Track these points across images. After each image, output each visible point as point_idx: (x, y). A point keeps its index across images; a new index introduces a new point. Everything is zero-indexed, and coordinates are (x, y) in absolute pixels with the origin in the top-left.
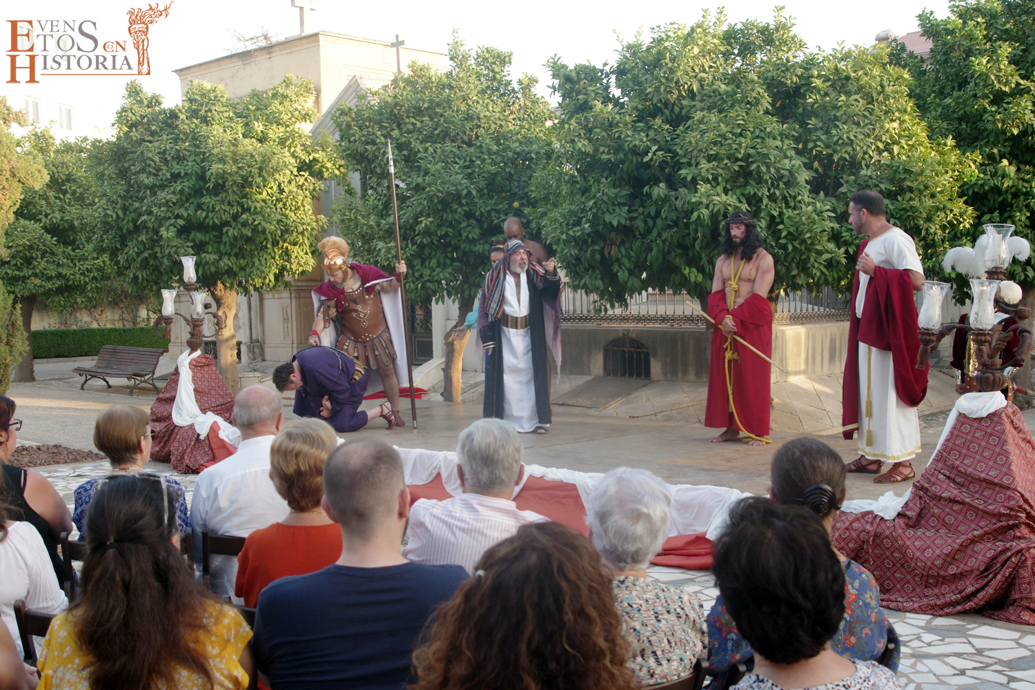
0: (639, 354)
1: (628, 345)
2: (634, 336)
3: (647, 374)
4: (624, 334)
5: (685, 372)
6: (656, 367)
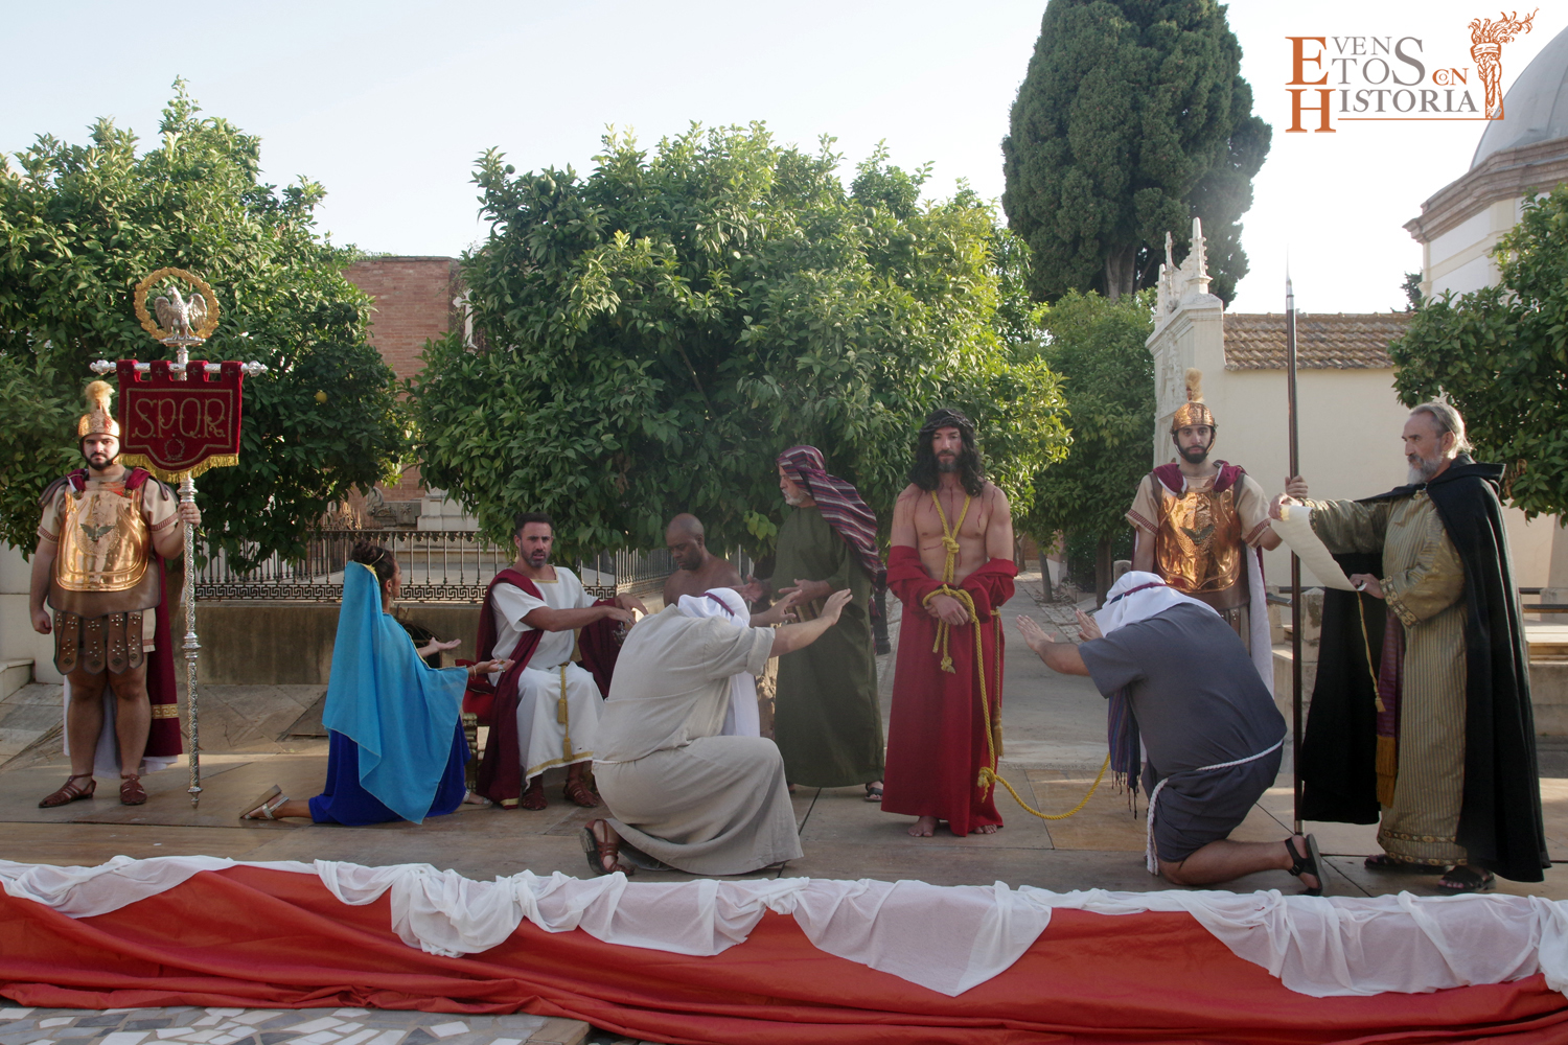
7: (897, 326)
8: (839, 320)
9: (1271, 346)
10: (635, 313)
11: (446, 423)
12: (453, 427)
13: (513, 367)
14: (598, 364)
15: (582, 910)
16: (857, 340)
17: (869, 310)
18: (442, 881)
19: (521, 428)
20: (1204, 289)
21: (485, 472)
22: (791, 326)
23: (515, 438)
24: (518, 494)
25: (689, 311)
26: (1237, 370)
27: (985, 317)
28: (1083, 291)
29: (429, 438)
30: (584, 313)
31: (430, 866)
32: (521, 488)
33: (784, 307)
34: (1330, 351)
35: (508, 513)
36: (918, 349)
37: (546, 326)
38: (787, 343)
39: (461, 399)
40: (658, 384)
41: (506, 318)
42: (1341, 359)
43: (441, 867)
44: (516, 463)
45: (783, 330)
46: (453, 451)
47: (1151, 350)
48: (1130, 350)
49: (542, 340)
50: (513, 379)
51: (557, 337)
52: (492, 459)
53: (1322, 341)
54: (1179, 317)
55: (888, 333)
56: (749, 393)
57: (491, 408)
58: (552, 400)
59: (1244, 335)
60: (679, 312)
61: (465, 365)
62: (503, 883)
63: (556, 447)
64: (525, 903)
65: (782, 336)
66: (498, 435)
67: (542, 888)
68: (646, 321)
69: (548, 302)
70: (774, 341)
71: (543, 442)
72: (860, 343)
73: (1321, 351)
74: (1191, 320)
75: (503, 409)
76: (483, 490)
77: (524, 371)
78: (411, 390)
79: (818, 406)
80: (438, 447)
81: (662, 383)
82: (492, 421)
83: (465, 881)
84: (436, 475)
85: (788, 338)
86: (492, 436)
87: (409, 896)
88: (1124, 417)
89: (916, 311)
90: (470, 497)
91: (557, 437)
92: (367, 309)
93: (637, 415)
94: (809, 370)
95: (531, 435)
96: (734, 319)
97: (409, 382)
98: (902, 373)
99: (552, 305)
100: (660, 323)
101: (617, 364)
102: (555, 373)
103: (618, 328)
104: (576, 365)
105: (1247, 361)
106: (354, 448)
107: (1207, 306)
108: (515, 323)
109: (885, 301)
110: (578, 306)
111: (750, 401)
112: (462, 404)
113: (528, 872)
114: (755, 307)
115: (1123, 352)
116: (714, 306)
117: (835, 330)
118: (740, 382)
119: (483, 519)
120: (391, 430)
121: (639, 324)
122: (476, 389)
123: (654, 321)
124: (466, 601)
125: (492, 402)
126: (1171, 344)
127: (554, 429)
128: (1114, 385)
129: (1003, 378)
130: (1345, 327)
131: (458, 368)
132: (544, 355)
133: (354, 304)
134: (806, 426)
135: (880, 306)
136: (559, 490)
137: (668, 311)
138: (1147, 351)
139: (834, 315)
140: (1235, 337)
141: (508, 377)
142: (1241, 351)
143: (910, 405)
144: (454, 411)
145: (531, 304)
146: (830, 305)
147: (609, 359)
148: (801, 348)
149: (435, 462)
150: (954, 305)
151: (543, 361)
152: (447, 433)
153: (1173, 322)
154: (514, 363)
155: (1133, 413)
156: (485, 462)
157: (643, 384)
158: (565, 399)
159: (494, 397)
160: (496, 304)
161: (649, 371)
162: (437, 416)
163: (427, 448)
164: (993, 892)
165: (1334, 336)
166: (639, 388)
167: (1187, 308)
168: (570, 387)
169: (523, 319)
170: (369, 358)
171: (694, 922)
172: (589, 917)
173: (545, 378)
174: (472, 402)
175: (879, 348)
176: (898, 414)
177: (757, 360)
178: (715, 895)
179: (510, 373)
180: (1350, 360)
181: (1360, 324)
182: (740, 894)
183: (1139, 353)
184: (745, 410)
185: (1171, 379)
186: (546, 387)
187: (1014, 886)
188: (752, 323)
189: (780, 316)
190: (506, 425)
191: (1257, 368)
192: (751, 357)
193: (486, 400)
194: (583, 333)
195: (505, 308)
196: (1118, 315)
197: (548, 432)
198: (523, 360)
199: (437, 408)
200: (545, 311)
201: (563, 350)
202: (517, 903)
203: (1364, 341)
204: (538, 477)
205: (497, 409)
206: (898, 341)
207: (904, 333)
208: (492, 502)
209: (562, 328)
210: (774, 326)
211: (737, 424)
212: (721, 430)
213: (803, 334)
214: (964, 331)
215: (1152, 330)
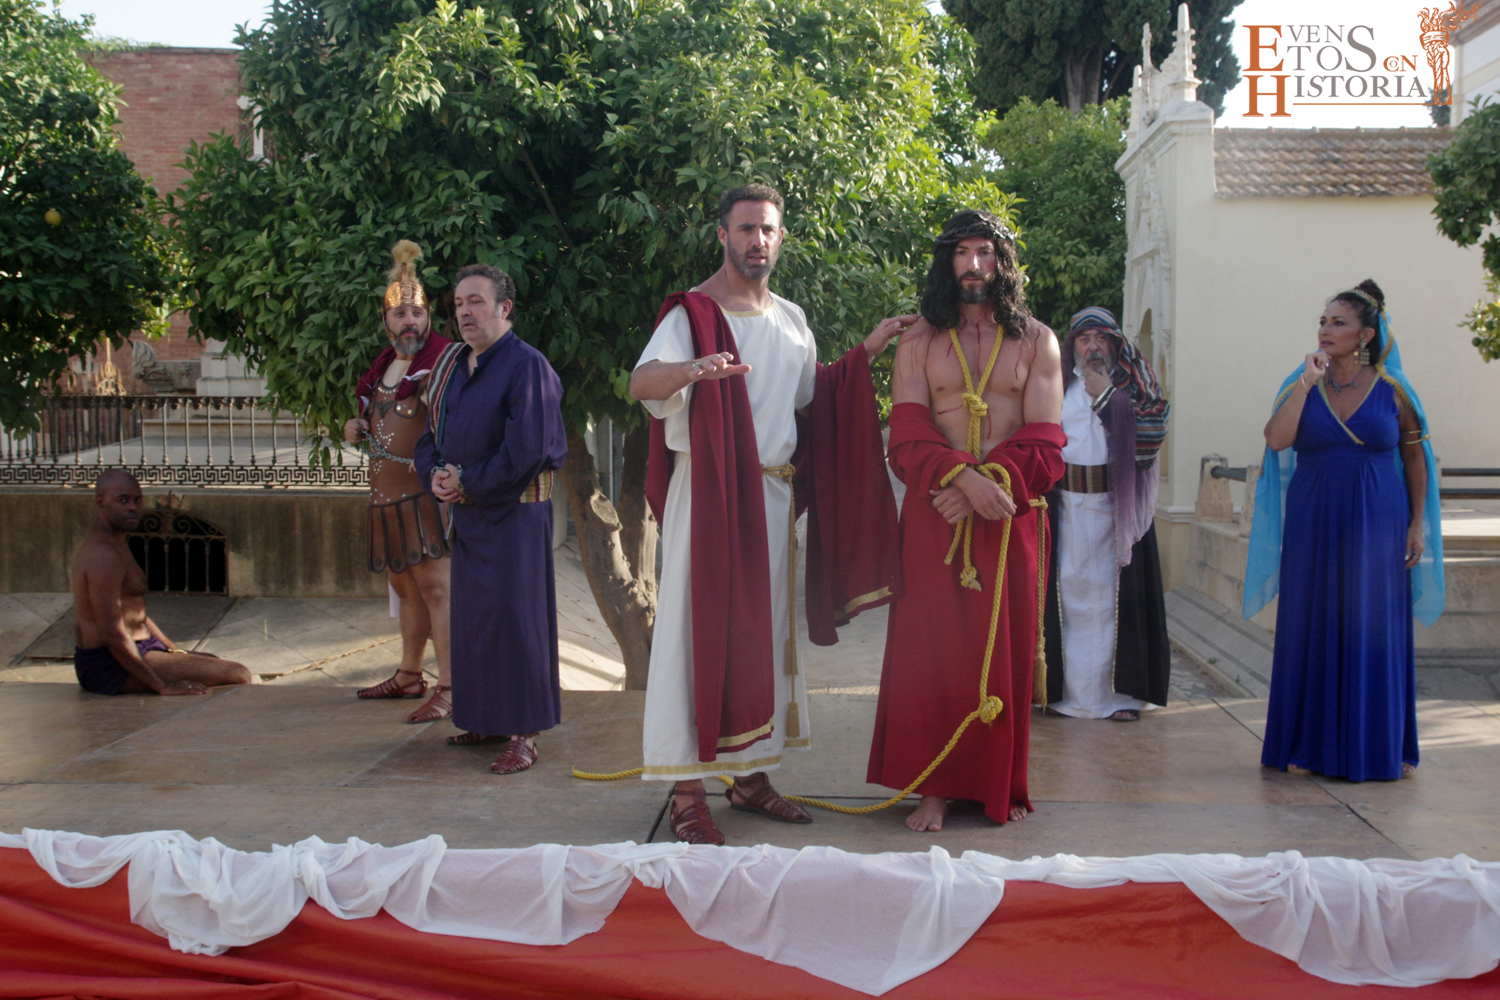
0: (197, 546)
1: (170, 527)
2: (185, 507)
3: (219, 581)
4: (158, 505)
5: (312, 577)
6: (240, 571)
7: (806, 129)
8: (730, 119)
9: (1272, 168)
10: (465, 108)
11: (220, 253)
12: (229, 257)
13: (306, 179)
14: (417, 175)
15: (386, 888)
16: (753, 147)
17: (770, 108)
18: (199, 853)
19: (318, 260)
20: (1190, 95)
21: (271, 317)
22: (668, 127)
23: (310, 271)
24: (315, 344)
25: (536, 106)
26: (1230, 199)
27: (918, 121)
28: (1038, 100)
29: (199, 272)
30: (396, 107)
31: (183, 835)
32: (319, 337)
33: (660, 103)
34: (1345, 174)
35: (303, 370)
36: (832, 161)
37: (347, 124)
38: (664, 150)
39: (240, 223)
40: (497, 202)
41: (297, 115)
42: (1359, 184)
43: (198, 834)
44: (310, 304)
45: (658, 132)
46: (229, 288)
47: (1123, 175)
48: (1095, 175)
49: (343, 144)
50: (307, 196)
51: (363, 139)
52: (282, 299)
53: (1336, 162)
54: (1159, 131)
55: (794, 138)
56: (614, 215)
57: (280, 234)
58: (357, 222)
59: (1239, 155)
60: (523, 107)
61: (243, 176)
62: (282, 854)
63: (363, 284)
64: (310, 880)
65: (658, 141)
66: (288, 268)
67: (333, 860)
68: (479, 119)
69: (352, 95)
70: (647, 147)
71: (344, 276)
72: (759, 150)
73: (1334, 174)
74: (1174, 135)
75: (294, 234)
76: (271, 342)
77: (321, 185)
78: (173, 210)
79: (703, 231)
80: (212, 285)
81: (501, 200)
82: (279, 250)
83: (230, 852)
84: (209, 321)
85: (664, 143)
86: (281, 270)
87: (153, 874)
88: (1088, 258)
89: (830, 109)
90: (256, 349)
91: (364, 271)
92: (110, 99)
93: (469, 242)
94: (691, 186)
95: (330, 267)
96: (594, 117)
97: (171, 199)
98: (812, 191)
99: (356, 98)
100: (497, 121)
101: (443, 176)
102: (362, 188)
103: (442, 130)
104: (389, 178)
105: (1243, 186)
106: (99, 285)
107: (1194, 117)
108: (308, 121)
109: (790, 96)
110: (388, 97)
111: (616, 228)
112: (240, 228)
113: (315, 840)
114: (623, 103)
115: (1088, 176)
116: (568, 101)
117: (726, 132)
118: (603, 200)
119: (273, 377)
120: (151, 264)
121: (471, 122)
122: (260, 208)
123: (490, 119)
124: (259, 486)
125: (280, 226)
126: (1147, 166)
127: (360, 260)
128: (1076, 218)
129: (941, 200)
130: (1364, 145)
131: (233, 181)
132: (346, 163)
133: (93, 95)
134: (688, 258)
135: (784, 103)
136: (367, 340)
137: (507, 106)
138: (1117, 175)
139: (725, 114)
140: (1228, 156)
141: (299, 193)
142: (1235, 174)
143: (822, 231)
144: (230, 236)
145: (330, 96)
146: (719, 99)
147: (432, 170)
148: (682, 155)
149: (207, 304)
150: (879, 105)
151: (344, 170)
152: (221, 266)
153: (1151, 139)
154: (307, 174)
155: (1099, 254)
156: (272, 304)
157: (477, 201)
158: (374, 221)
159: (283, 220)
160: (283, 95)
161: (486, 186)
162: (207, 244)
163: (197, 286)
164: (928, 860)
165: (1350, 156)
166: (472, 207)
167: (1169, 119)
168: (381, 206)
169: (319, 117)
170: (116, 168)
171: (536, 901)
172: (396, 896)
173: (349, 195)
174: (253, 225)
175: (784, 157)
176: (806, 243)
177: (625, 172)
178: (563, 865)
179: (303, 187)
180: (1370, 185)
181: (1383, 141)
182: (597, 862)
183: (1107, 178)
184: (610, 239)
185: (1147, 210)
186: (350, 207)
187: (956, 853)
188: (617, 123)
189: (654, 114)
190: (298, 255)
191: (1255, 195)
192: (617, 168)
193: (272, 222)
194: (396, 133)
195: (295, 101)
196: (1082, 131)
197: (352, 264)
198: (322, 171)
199: (207, 233)
200: (347, 106)
201: (370, 157)
202: (299, 881)
203: (1387, 162)
204: (341, 323)
205: (286, 234)
206: (807, 149)
207: (815, 138)
208: (283, 356)
209: (368, 126)
210: (647, 127)
211: (601, 256)
212: (579, 263)
213: (684, 137)
214: (891, 138)
215: (1124, 150)
